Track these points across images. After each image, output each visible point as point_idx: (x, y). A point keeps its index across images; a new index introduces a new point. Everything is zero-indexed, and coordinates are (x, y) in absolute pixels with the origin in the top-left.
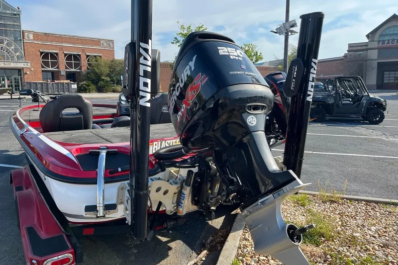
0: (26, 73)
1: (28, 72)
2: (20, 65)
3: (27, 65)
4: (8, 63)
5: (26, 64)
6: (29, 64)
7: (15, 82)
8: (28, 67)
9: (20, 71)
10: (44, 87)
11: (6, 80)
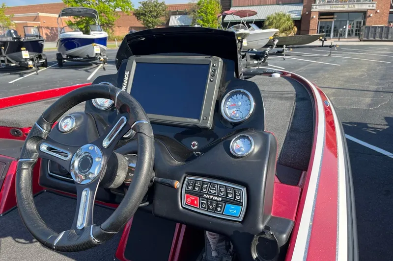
0: (369, 16)
1: (371, 15)
2: (365, 7)
3: (373, 6)
4: (352, 5)
5: (371, 5)
6: (375, 5)
7: (357, 27)
8: (374, 8)
9: (364, 13)
10: (383, 31)
11: (348, 25)
